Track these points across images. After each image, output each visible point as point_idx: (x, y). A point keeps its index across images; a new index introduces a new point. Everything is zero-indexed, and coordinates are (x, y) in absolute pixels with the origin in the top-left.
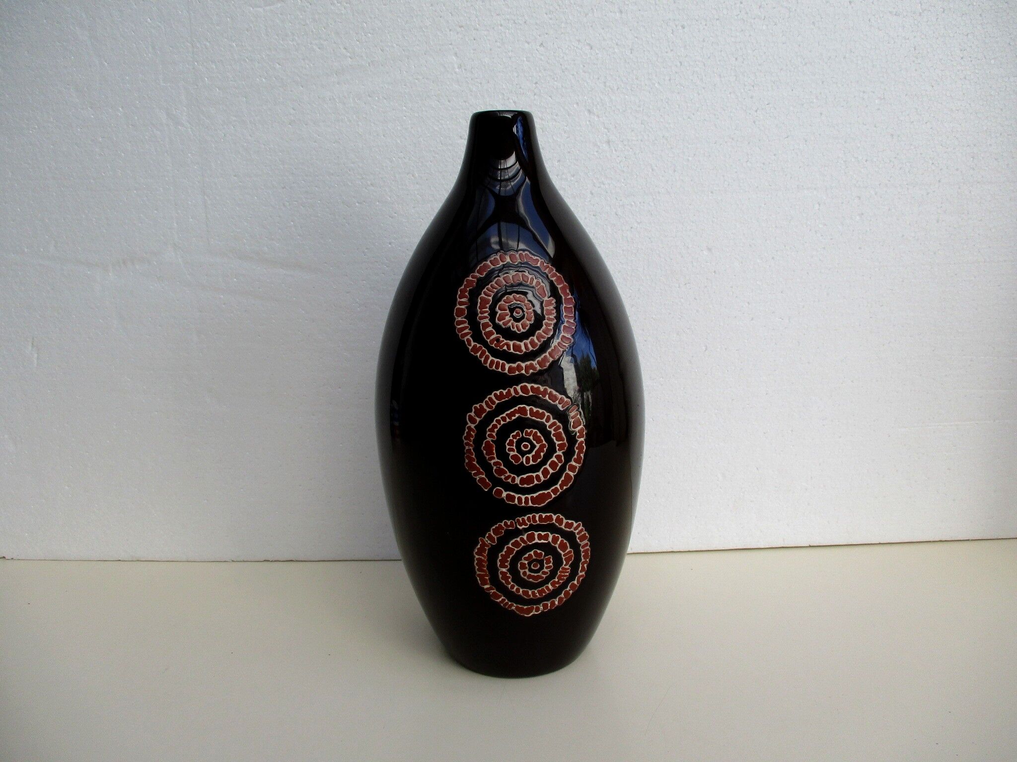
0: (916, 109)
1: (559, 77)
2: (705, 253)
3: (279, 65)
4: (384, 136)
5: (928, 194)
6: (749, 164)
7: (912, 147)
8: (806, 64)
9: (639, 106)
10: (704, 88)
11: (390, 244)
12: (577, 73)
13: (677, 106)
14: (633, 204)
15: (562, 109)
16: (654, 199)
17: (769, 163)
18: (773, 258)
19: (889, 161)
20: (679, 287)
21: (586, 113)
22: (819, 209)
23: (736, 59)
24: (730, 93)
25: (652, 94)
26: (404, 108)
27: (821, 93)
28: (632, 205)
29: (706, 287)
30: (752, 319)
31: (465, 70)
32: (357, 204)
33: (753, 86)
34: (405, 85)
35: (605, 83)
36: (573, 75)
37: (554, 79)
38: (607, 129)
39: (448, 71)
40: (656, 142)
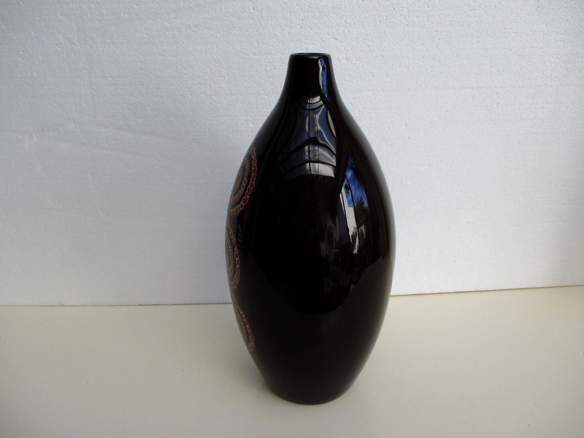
0: (536, 39)
1: (317, 16)
2: (403, 126)
3: (136, 5)
4: (206, 53)
5: (538, 91)
6: (432, 73)
7: (531, 63)
8: (471, 10)
9: (367, 36)
10: (407, 25)
11: (211, 120)
12: (328, 13)
13: (390, 36)
14: (361, 96)
15: (318, 37)
16: (374, 94)
17: (445, 72)
18: (444, 130)
19: (517, 72)
20: (387, 147)
21: (334, 40)
22: (473, 101)
23: (428, 6)
24: (423, 28)
25: (375, 28)
26: (218, 35)
27: (479, 29)
28: (360, 98)
29: (403, 147)
30: (429, 166)
31: (257, 11)
32: (189, 96)
33: (438, 24)
34: (219, 20)
35: (346, 20)
36: (326, 15)
37: (313, 17)
38: (347, 50)
39: (246, 12)
40: (376, 58)
